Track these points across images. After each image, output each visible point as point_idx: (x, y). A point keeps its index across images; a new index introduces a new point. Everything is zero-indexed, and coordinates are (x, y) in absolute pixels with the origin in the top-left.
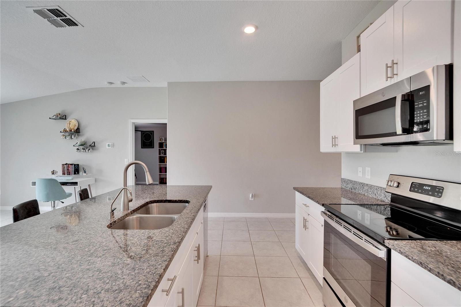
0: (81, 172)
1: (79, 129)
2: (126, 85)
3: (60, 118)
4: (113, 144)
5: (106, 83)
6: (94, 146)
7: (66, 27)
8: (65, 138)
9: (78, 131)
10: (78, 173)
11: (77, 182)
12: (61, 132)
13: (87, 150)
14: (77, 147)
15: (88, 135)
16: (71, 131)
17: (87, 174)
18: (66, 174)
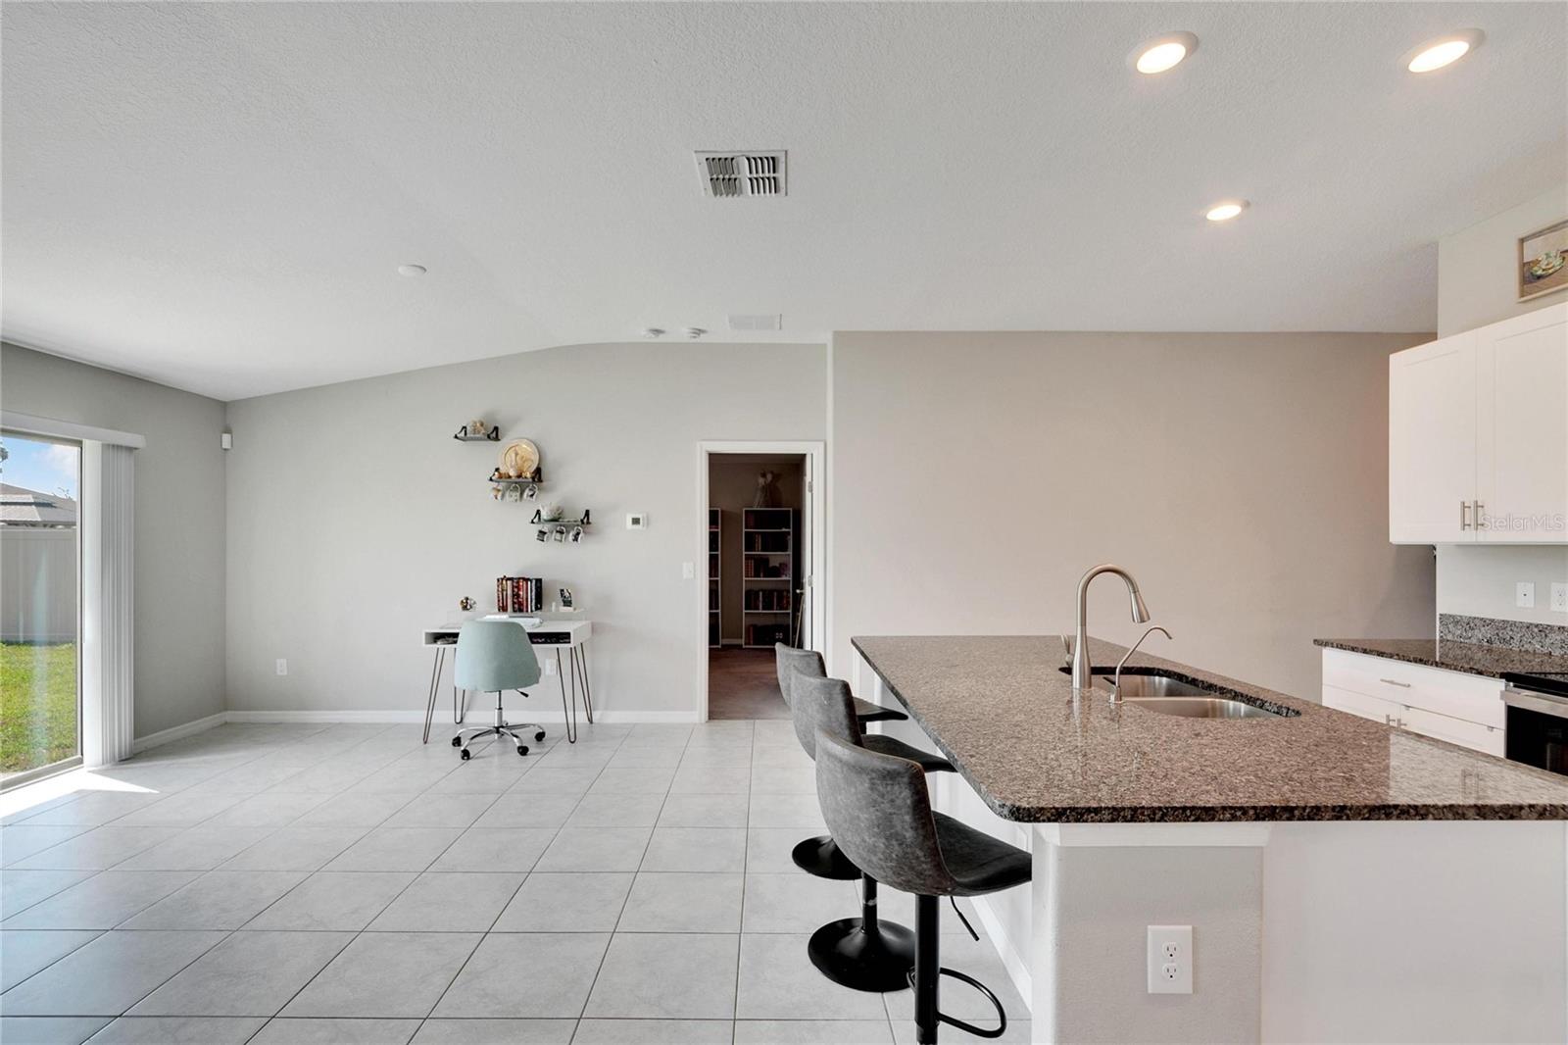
1: (541, 469)
4: (647, 517)
5: (643, 332)
6: (588, 522)
9: (538, 476)
12: (491, 480)
13: (570, 535)
14: (540, 527)
15: (569, 489)
16: (520, 476)
17: (576, 609)
18: (510, 608)
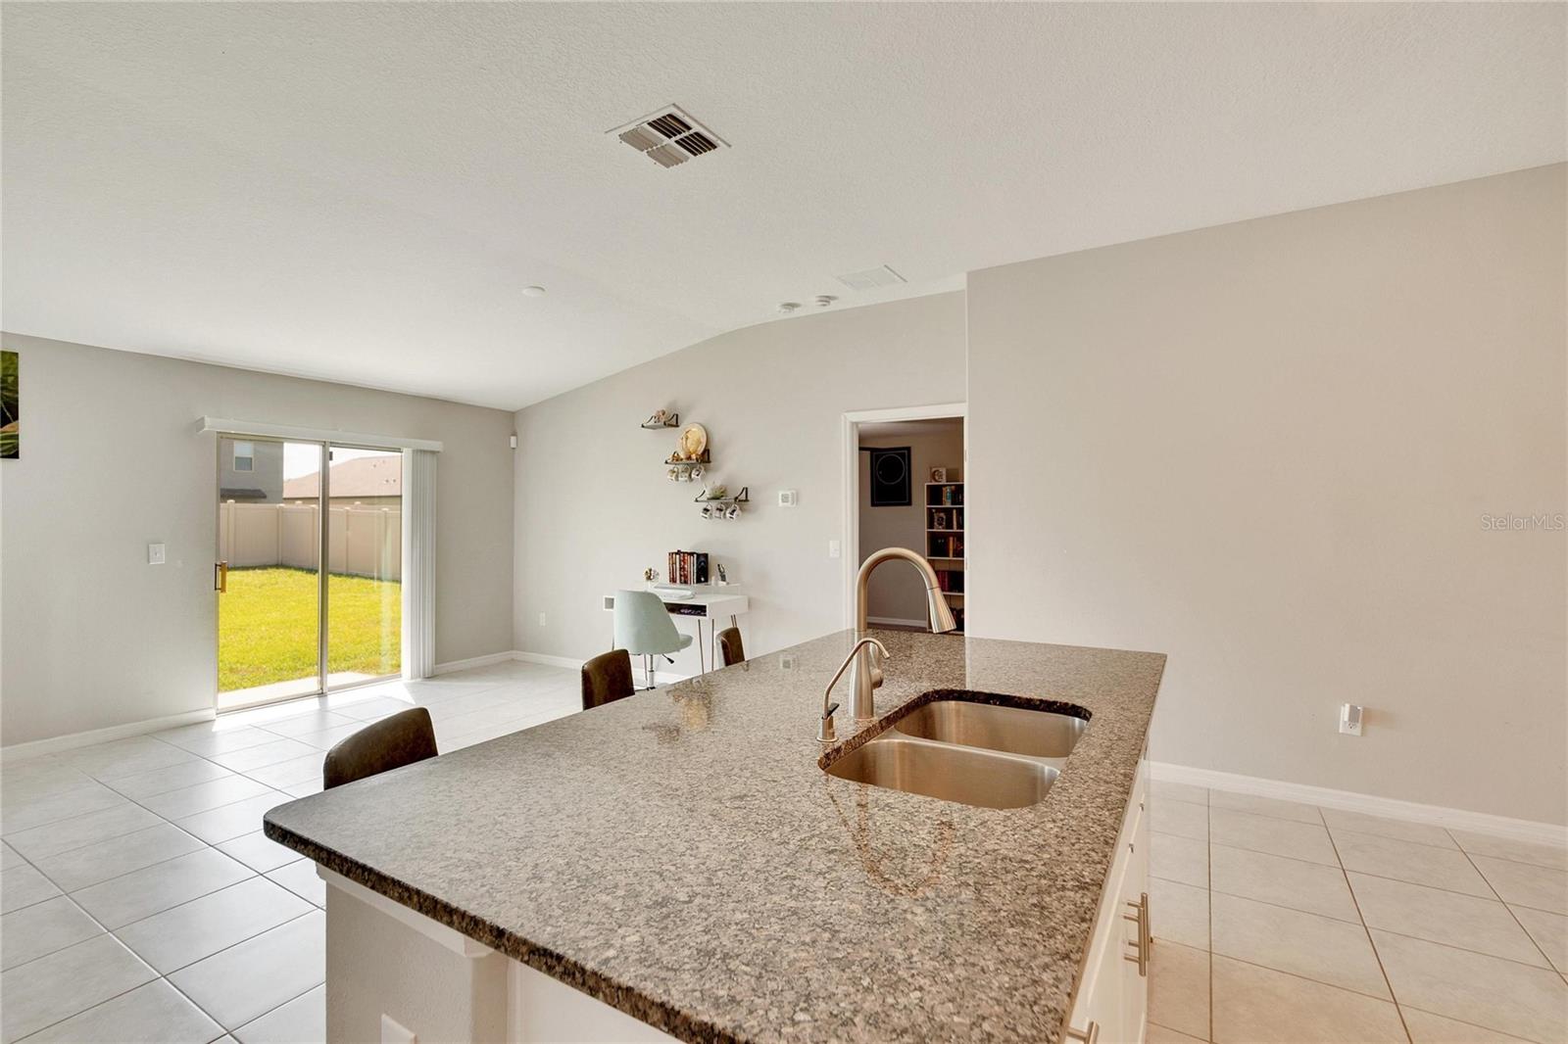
0: (713, 578)
1: (708, 451)
2: (833, 306)
3: (665, 424)
4: (797, 494)
5: (778, 307)
6: (746, 500)
7: (687, 158)
8: (677, 479)
9: (705, 457)
10: (706, 580)
11: (705, 607)
12: (666, 462)
13: (728, 512)
14: (704, 505)
15: (731, 469)
16: (689, 458)
17: (728, 584)
18: (678, 581)
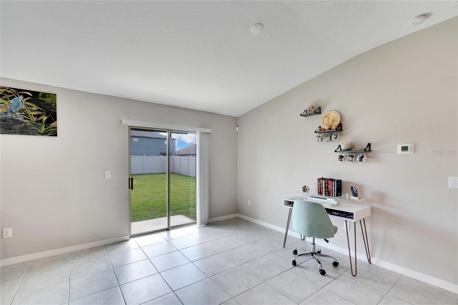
1: (341, 124)
3: (315, 112)
6: (371, 151)
8: (322, 140)
9: (340, 128)
11: (351, 213)
12: (316, 132)
13: (358, 158)
14: (340, 154)
16: (330, 129)
17: (359, 199)
18: (323, 193)
